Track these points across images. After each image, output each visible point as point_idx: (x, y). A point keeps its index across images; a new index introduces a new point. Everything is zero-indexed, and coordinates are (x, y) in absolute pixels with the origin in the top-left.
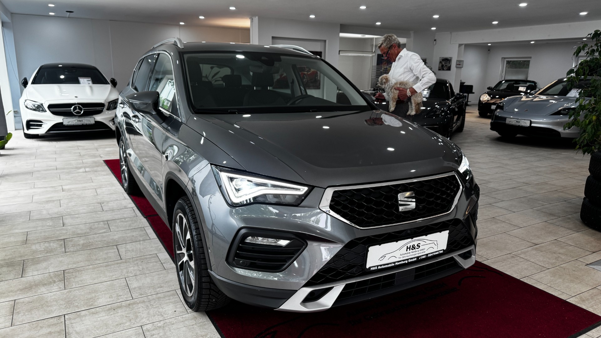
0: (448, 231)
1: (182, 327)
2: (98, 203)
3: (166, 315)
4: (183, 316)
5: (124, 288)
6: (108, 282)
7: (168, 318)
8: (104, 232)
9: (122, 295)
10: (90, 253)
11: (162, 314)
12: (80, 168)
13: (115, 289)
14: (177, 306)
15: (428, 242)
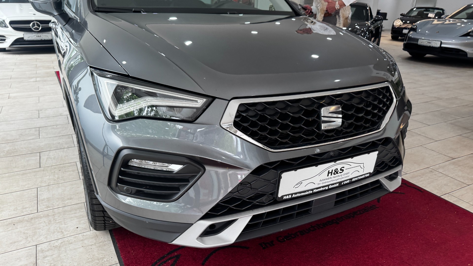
0: (377, 152)
1: (80, 248)
2: (37, 110)
3: (67, 232)
4: (85, 234)
5: (32, 199)
6: (18, 192)
7: (68, 236)
8: (33, 139)
9: (27, 208)
10: (12, 161)
11: (63, 231)
12: (32, 78)
13: (23, 201)
14: (81, 221)
15: (353, 165)
